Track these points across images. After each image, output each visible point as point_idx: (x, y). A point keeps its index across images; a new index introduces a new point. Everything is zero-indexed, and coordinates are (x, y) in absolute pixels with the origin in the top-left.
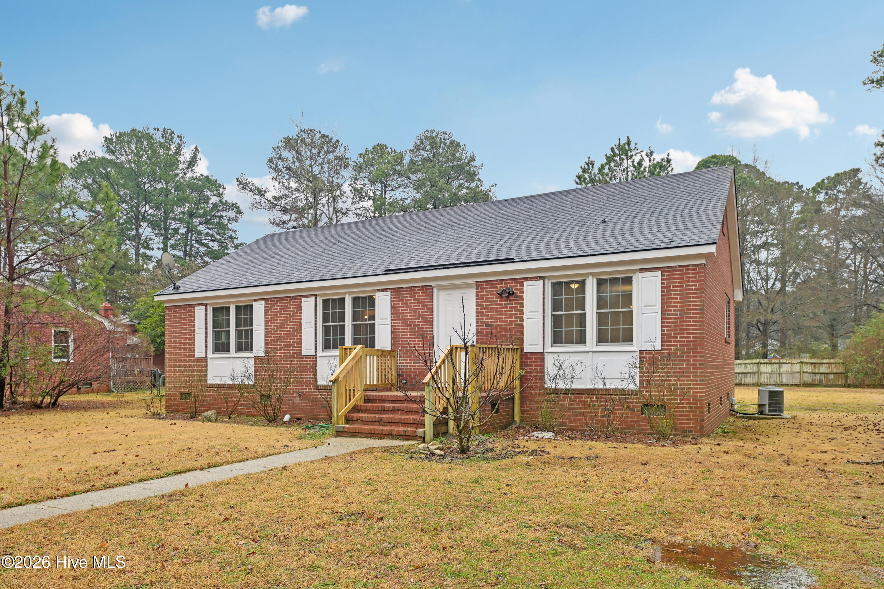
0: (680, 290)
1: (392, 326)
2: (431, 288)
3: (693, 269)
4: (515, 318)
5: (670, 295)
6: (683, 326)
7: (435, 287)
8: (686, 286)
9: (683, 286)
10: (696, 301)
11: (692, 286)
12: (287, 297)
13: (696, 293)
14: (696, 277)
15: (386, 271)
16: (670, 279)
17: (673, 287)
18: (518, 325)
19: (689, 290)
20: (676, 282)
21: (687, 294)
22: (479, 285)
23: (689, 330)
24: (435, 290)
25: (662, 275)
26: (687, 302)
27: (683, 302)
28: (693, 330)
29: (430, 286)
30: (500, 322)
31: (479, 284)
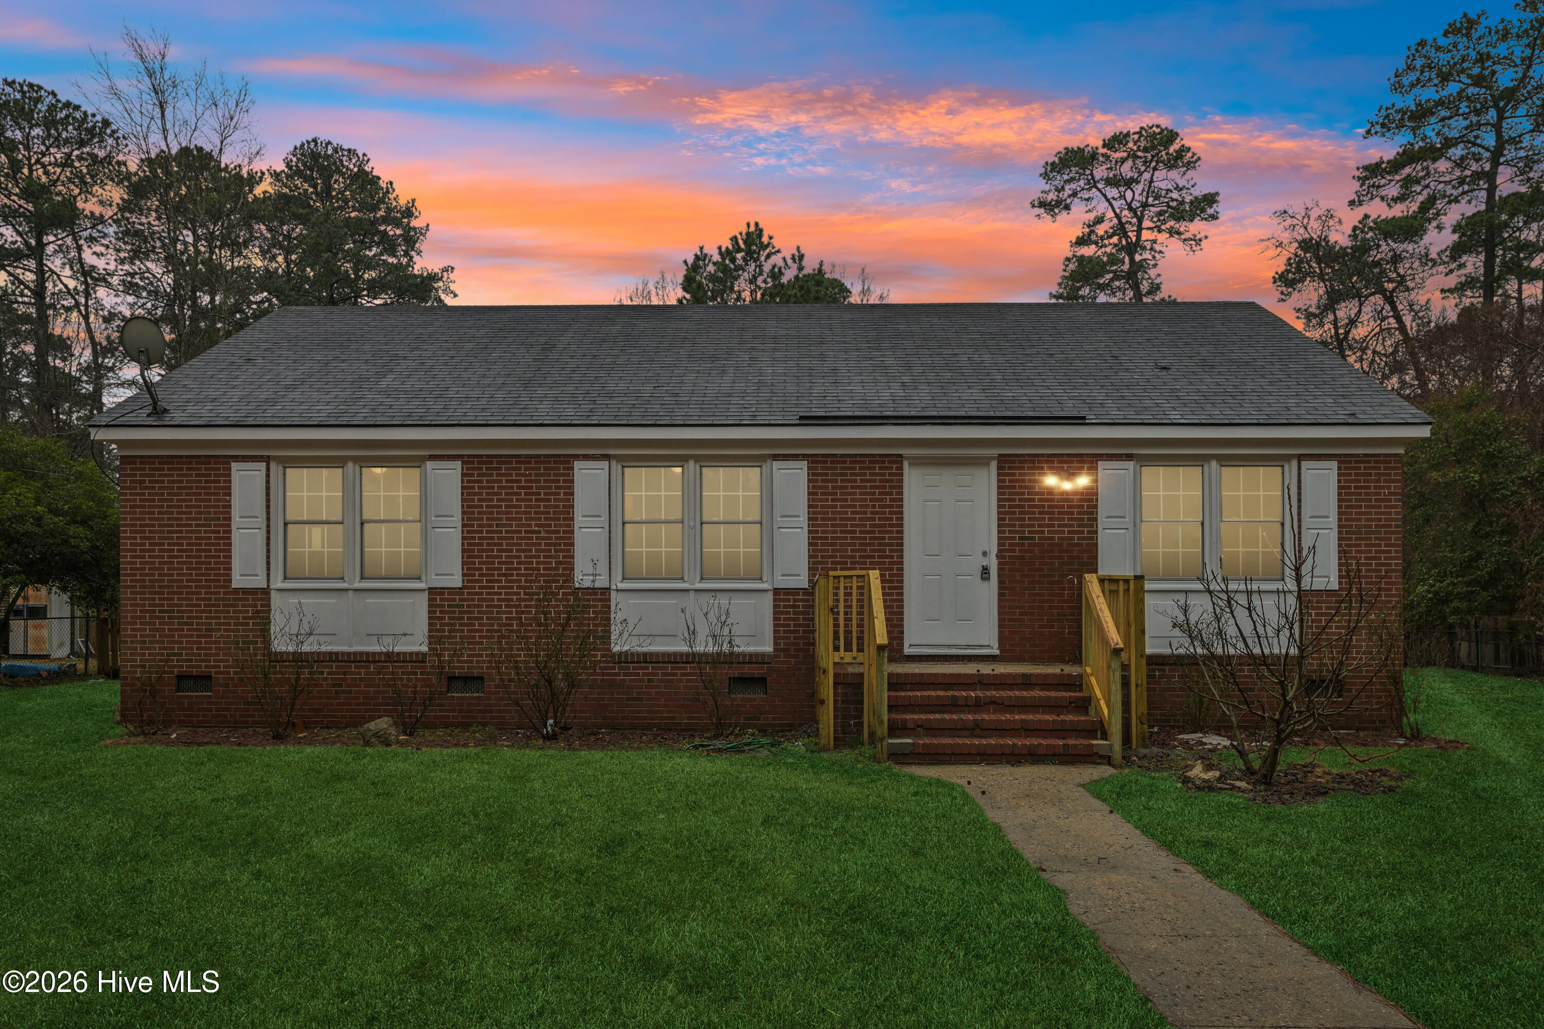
0: (1366, 494)
1: (810, 532)
2: (898, 459)
3: (1385, 462)
4: (1079, 526)
5: (1351, 501)
6: (1371, 552)
7: (908, 458)
8: (1375, 487)
9: (1369, 487)
10: (1390, 513)
11: (1383, 488)
12: (527, 456)
13: (1390, 500)
14: (1389, 474)
15: (801, 418)
16: (1350, 475)
17: (1355, 488)
18: (1084, 539)
19: (1379, 494)
20: (1360, 481)
21: (1376, 500)
22: (1006, 462)
23: (1380, 558)
24: (906, 464)
25: (1339, 468)
26: (1376, 513)
27: (1370, 513)
28: (1386, 558)
29: (901, 456)
30: (1049, 532)
31: (1003, 460)
